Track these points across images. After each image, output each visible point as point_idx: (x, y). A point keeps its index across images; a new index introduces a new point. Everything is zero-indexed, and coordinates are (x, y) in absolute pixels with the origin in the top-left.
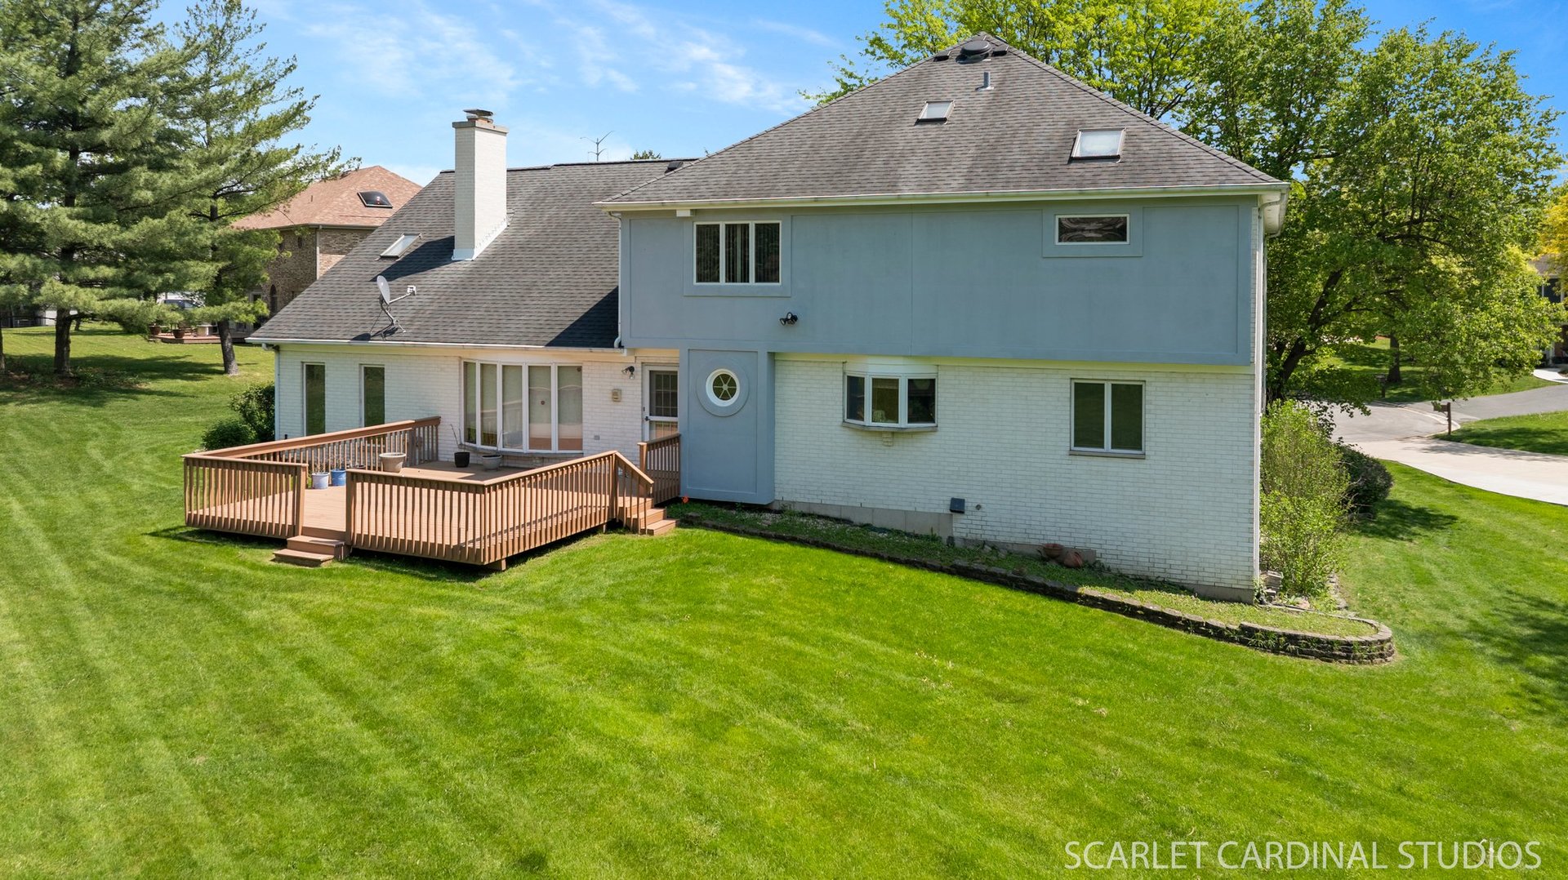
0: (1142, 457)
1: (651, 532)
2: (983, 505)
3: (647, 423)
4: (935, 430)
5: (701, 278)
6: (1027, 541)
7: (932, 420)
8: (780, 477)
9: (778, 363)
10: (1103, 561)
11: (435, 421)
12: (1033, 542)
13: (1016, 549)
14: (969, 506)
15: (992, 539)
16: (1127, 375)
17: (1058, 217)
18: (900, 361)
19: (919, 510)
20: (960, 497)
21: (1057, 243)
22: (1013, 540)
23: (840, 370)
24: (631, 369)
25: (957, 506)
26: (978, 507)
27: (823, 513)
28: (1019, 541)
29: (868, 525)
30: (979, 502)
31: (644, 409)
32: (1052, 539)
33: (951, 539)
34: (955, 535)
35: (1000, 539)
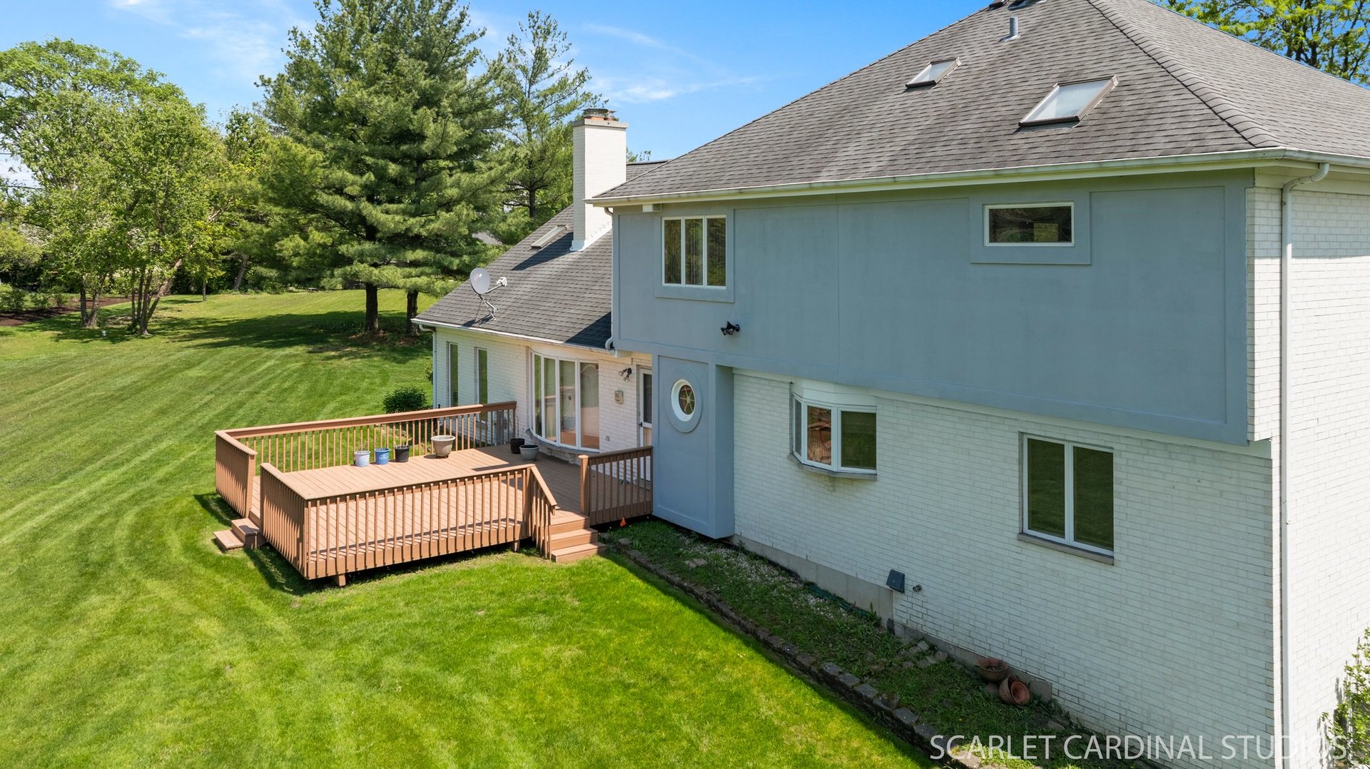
0: (1110, 560)
1: (554, 559)
2: (923, 586)
3: (642, 429)
4: (874, 478)
5: (669, 280)
6: (972, 647)
7: (873, 465)
8: (739, 508)
9: (736, 377)
10: (1060, 701)
11: (512, 405)
12: (980, 652)
13: (958, 654)
14: (910, 583)
15: (933, 634)
16: (1093, 439)
17: (987, 208)
18: (830, 388)
19: (860, 577)
20: (901, 570)
21: (987, 243)
22: (955, 641)
23: (788, 391)
24: (630, 371)
25: (897, 581)
26: (918, 589)
27: (773, 559)
28: (963, 645)
29: (812, 584)
30: (919, 582)
31: (638, 414)
32: (997, 653)
33: (891, 622)
34: (896, 618)
35: (943, 637)
